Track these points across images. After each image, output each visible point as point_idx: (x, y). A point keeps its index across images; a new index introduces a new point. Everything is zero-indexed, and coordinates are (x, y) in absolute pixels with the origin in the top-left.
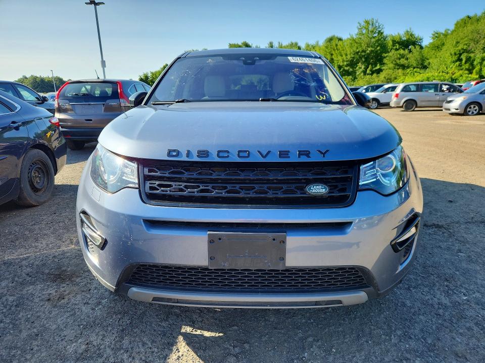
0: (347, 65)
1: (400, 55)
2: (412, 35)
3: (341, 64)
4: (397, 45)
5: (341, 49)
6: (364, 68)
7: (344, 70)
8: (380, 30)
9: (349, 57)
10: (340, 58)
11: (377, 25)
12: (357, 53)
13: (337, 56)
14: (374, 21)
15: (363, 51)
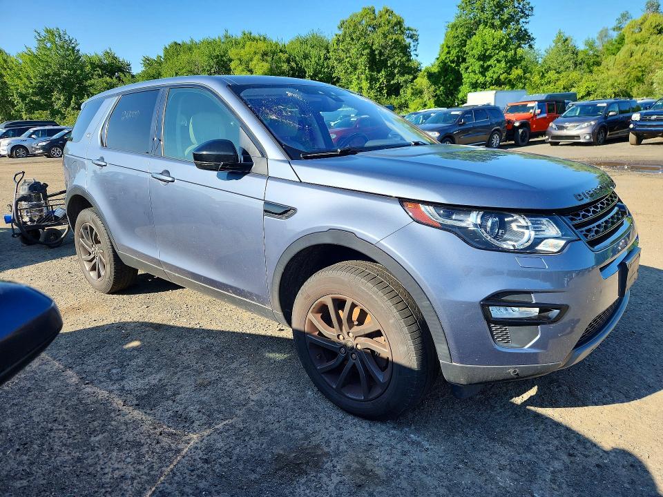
0: (35, 94)
1: (107, 84)
2: (115, 58)
3: (24, 91)
4: (98, 69)
5: (16, 69)
6: (65, 99)
7: (31, 101)
8: (73, 45)
9: (34, 81)
10: (17, 81)
11: (67, 38)
12: (48, 75)
13: (12, 78)
14: (61, 33)
15: (55, 74)
